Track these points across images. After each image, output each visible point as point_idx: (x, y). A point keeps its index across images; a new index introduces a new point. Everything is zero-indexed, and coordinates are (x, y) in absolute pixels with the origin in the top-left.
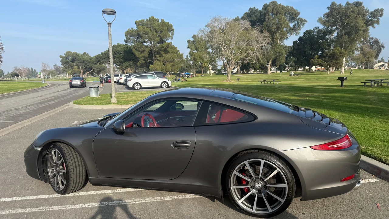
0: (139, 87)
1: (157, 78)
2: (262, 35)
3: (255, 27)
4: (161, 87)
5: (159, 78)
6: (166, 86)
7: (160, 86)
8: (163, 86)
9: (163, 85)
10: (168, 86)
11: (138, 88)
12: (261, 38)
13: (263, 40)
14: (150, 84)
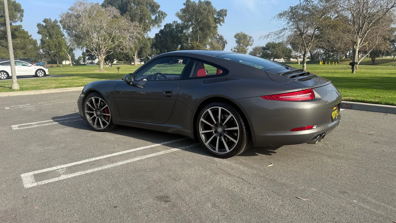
0: (6, 76)
1: (30, 65)
2: (133, 24)
3: (124, 16)
4: (36, 76)
5: (32, 65)
6: (43, 75)
7: (34, 74)
8: (39, 75)
9: (38, 73)
10: (45, 75)
11: (5, 78)
12: (132, 28)
13: (134, 29)
14: (20, 73)
